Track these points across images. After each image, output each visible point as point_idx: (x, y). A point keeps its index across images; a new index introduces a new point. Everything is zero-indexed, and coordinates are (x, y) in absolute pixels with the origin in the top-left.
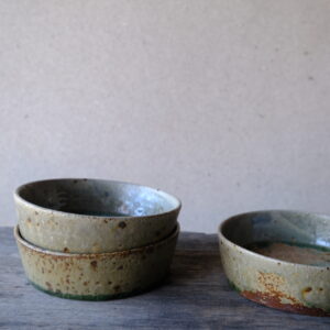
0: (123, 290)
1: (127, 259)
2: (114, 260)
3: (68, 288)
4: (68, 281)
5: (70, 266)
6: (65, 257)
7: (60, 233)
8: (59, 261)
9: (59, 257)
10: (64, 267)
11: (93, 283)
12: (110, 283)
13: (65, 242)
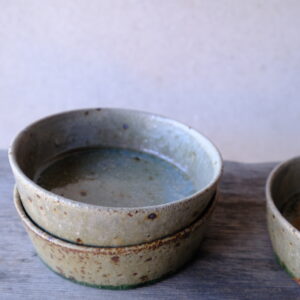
0: (151, 278)
1: (157, 251)
2: (140, 254)
3: (83, 277)
4: (83, 271)
5: (85, 260)
6: (79, 252)
7: (71, 224)
8: (71, 254)
9: (71, 250)
10: (77, 259)
11: (114, 275)
12: (135, 274)
13: (78, 233)
